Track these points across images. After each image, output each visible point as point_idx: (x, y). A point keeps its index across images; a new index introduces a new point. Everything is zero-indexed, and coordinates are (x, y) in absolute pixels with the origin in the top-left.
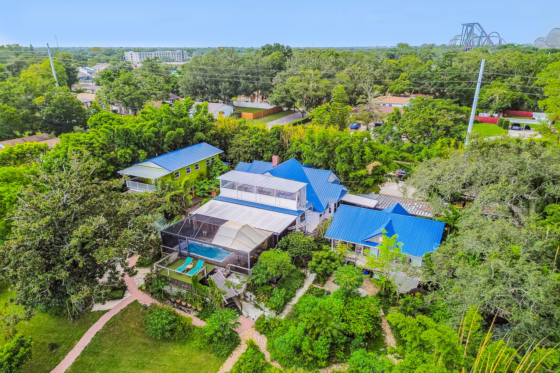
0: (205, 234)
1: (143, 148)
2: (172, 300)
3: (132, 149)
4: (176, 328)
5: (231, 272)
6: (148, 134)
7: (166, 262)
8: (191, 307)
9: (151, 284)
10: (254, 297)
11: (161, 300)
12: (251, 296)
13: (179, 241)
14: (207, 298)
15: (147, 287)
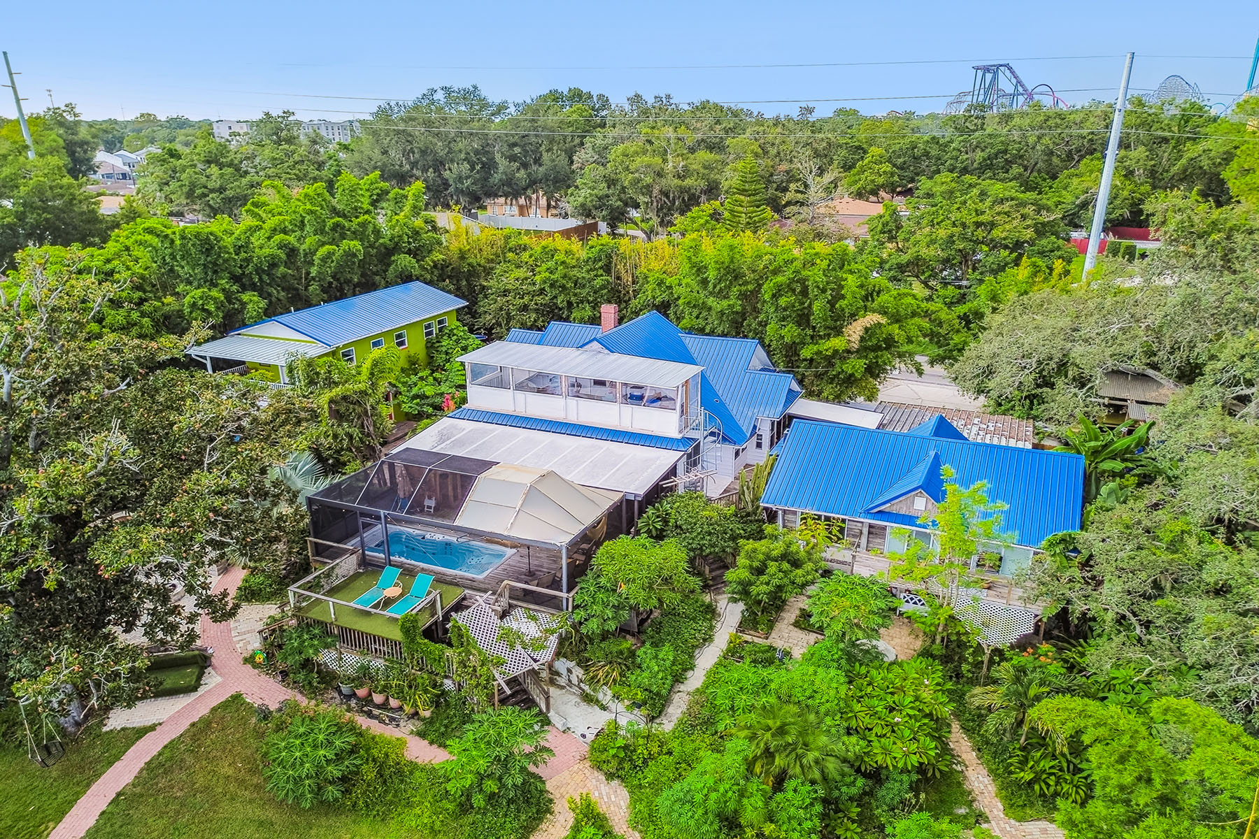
0: (429, 507)
1: (253, 287)
2: (345, 689)
3: (224, 290)
4: (357, 773)
5: (510, 606)
6: (267, 251)
7: (323, 582)
8: (401, 708)
9: (280, 647)
10: (578, 672)
11: (311, 691)
12: (569, 671)
13: (361, 520)
14: (446, 681)
15: (270, 656)
